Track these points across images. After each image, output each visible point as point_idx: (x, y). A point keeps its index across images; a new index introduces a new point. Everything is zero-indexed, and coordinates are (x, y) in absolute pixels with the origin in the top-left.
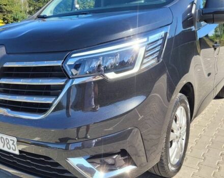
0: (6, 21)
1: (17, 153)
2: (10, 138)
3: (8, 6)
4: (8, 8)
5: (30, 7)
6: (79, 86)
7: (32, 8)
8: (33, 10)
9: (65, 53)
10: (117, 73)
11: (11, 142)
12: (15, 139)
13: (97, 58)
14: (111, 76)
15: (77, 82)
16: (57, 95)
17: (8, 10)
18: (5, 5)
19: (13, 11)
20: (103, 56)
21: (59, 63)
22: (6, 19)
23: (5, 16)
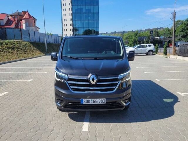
1: (105, 103)
11: (103, 100)
16: (116, 86)
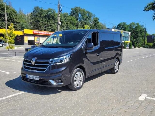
0: (16, 29)
1: (38, 80)
2: (37, 76)
3: (18, 19)
4: (18, 21)
5: (31, 20)
6: (52, 65)
7: (32, 21)
8: (33, 22)
9: (49, 59)
10: (59, 63)
11: (37, 77)
12: (38, 76)
13: (56, 60)
14: (58, 64)
15: (51, 65)
16: (47, 67)
17: (18, 22)
18: (16, 19)
19: (21, 22)
20: (57, 60)
21: (48, 61)
22: (16, 28)
23: (16, 26)
